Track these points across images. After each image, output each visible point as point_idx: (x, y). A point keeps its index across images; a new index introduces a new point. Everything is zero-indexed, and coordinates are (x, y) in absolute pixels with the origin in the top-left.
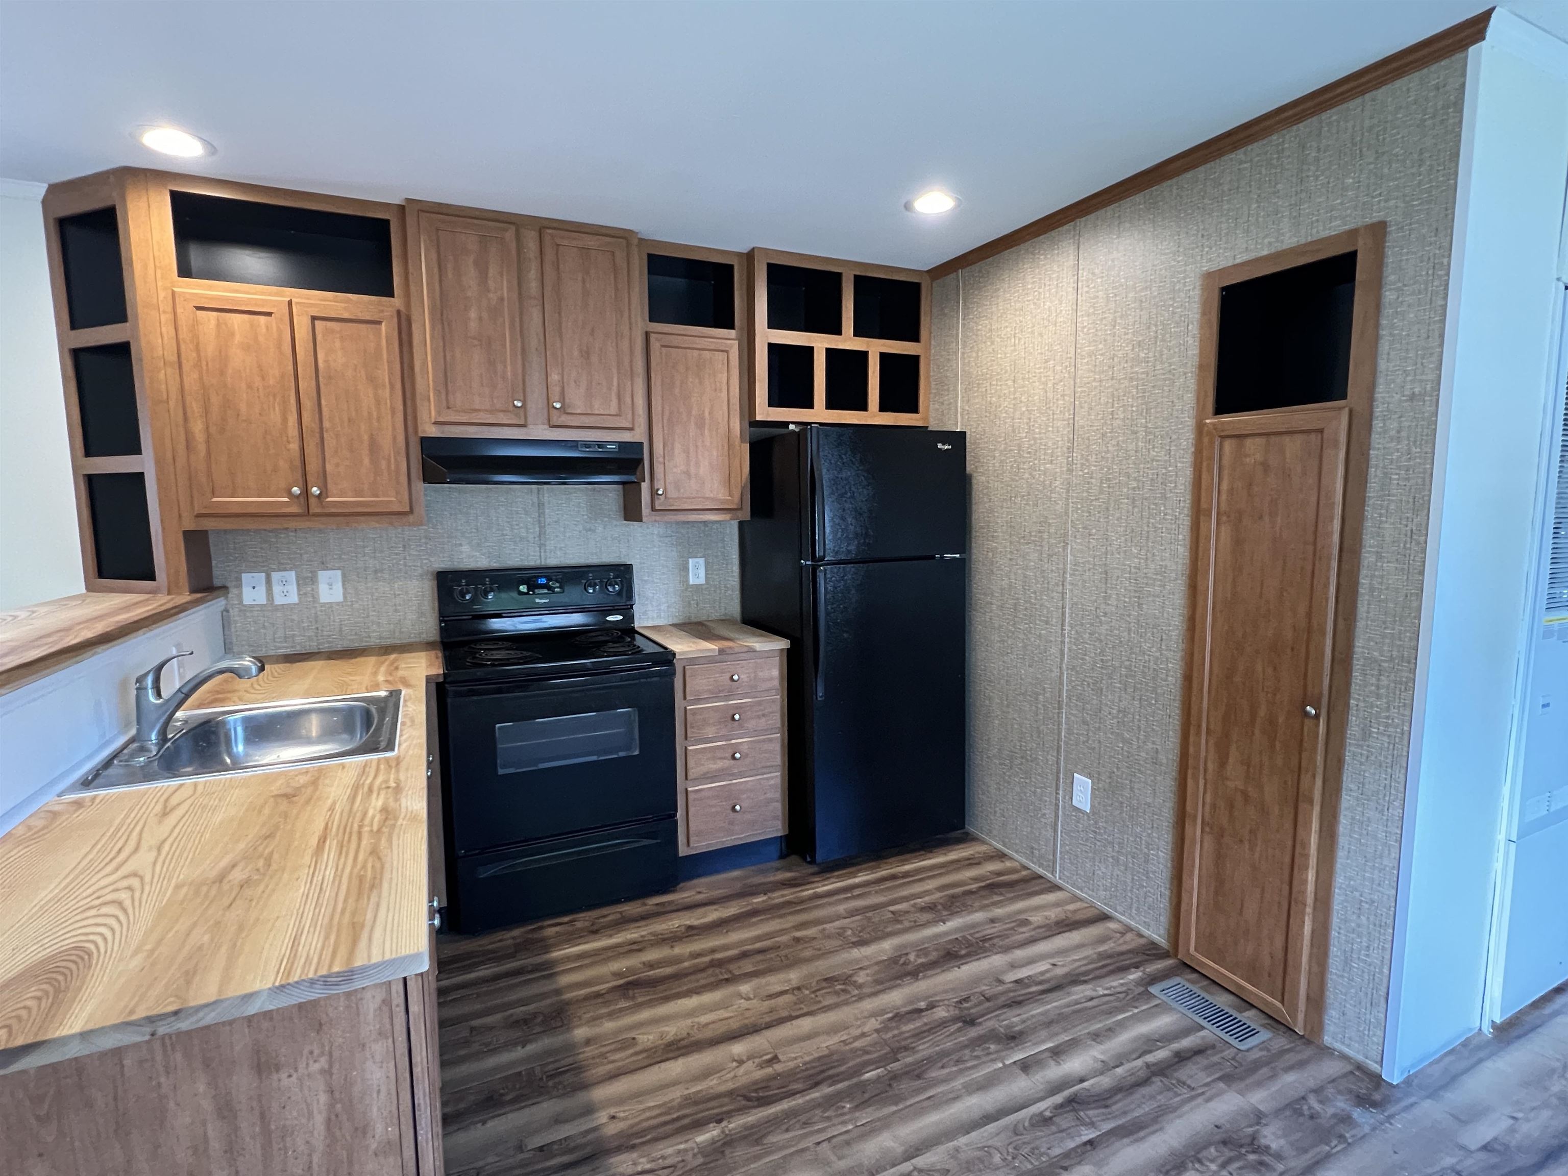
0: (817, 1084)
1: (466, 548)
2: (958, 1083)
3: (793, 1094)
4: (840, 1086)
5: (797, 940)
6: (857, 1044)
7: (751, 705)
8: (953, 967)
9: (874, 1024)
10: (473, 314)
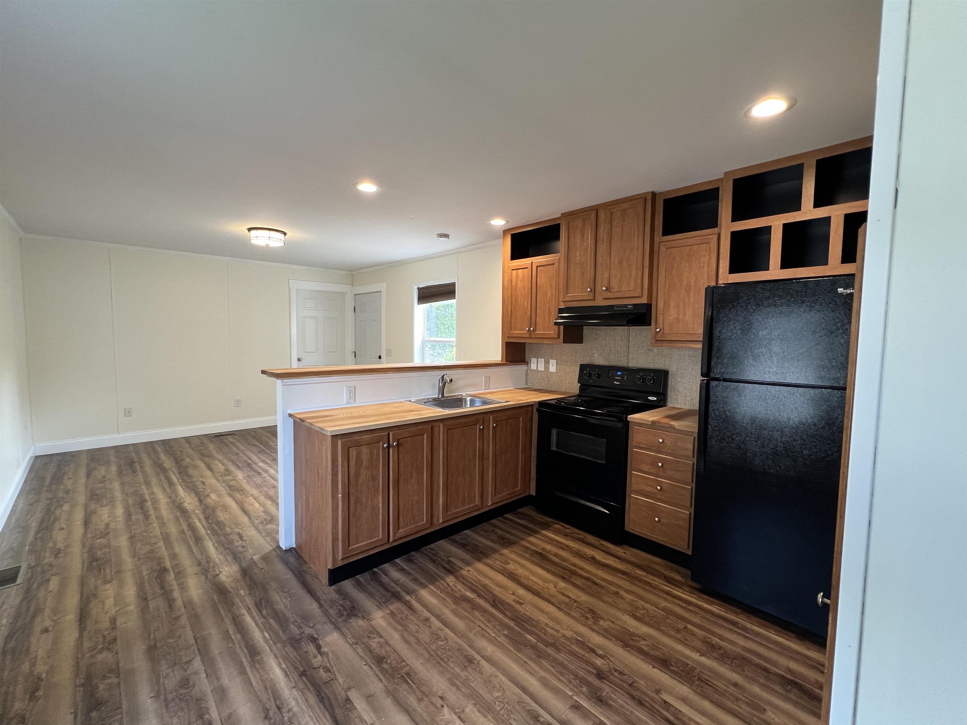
0: (513, 620)
1: (596, 355)
2: (542, 673)
3: (503, 613)
4: (516, 628)
5: (617, 593)
6: (548, 629)
7: (671, 461)
8: (651, 664)
9: (569, 634)
10: (578, 254)
